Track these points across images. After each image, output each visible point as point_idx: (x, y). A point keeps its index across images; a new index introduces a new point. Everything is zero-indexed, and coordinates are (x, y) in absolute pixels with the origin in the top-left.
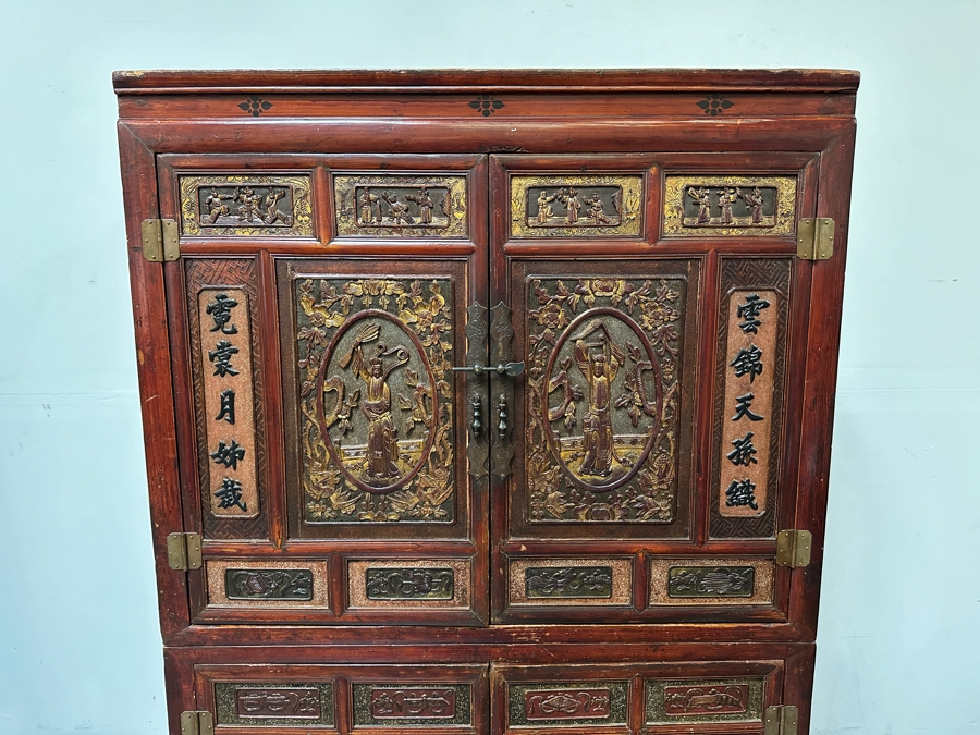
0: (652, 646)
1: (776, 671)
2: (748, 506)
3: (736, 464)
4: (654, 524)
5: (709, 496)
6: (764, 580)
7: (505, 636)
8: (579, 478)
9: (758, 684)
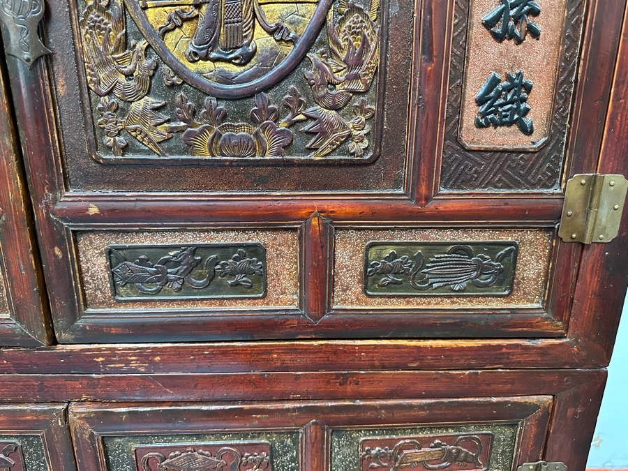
0: (338, 376)
1: (539, 413)
2: (515, 128)
3: (499, 38)
4: (339, 164)
5: (444, 108)
6: (532, 266)
7: (84, 363)
8: (192, 67)
9: (508, 432)
